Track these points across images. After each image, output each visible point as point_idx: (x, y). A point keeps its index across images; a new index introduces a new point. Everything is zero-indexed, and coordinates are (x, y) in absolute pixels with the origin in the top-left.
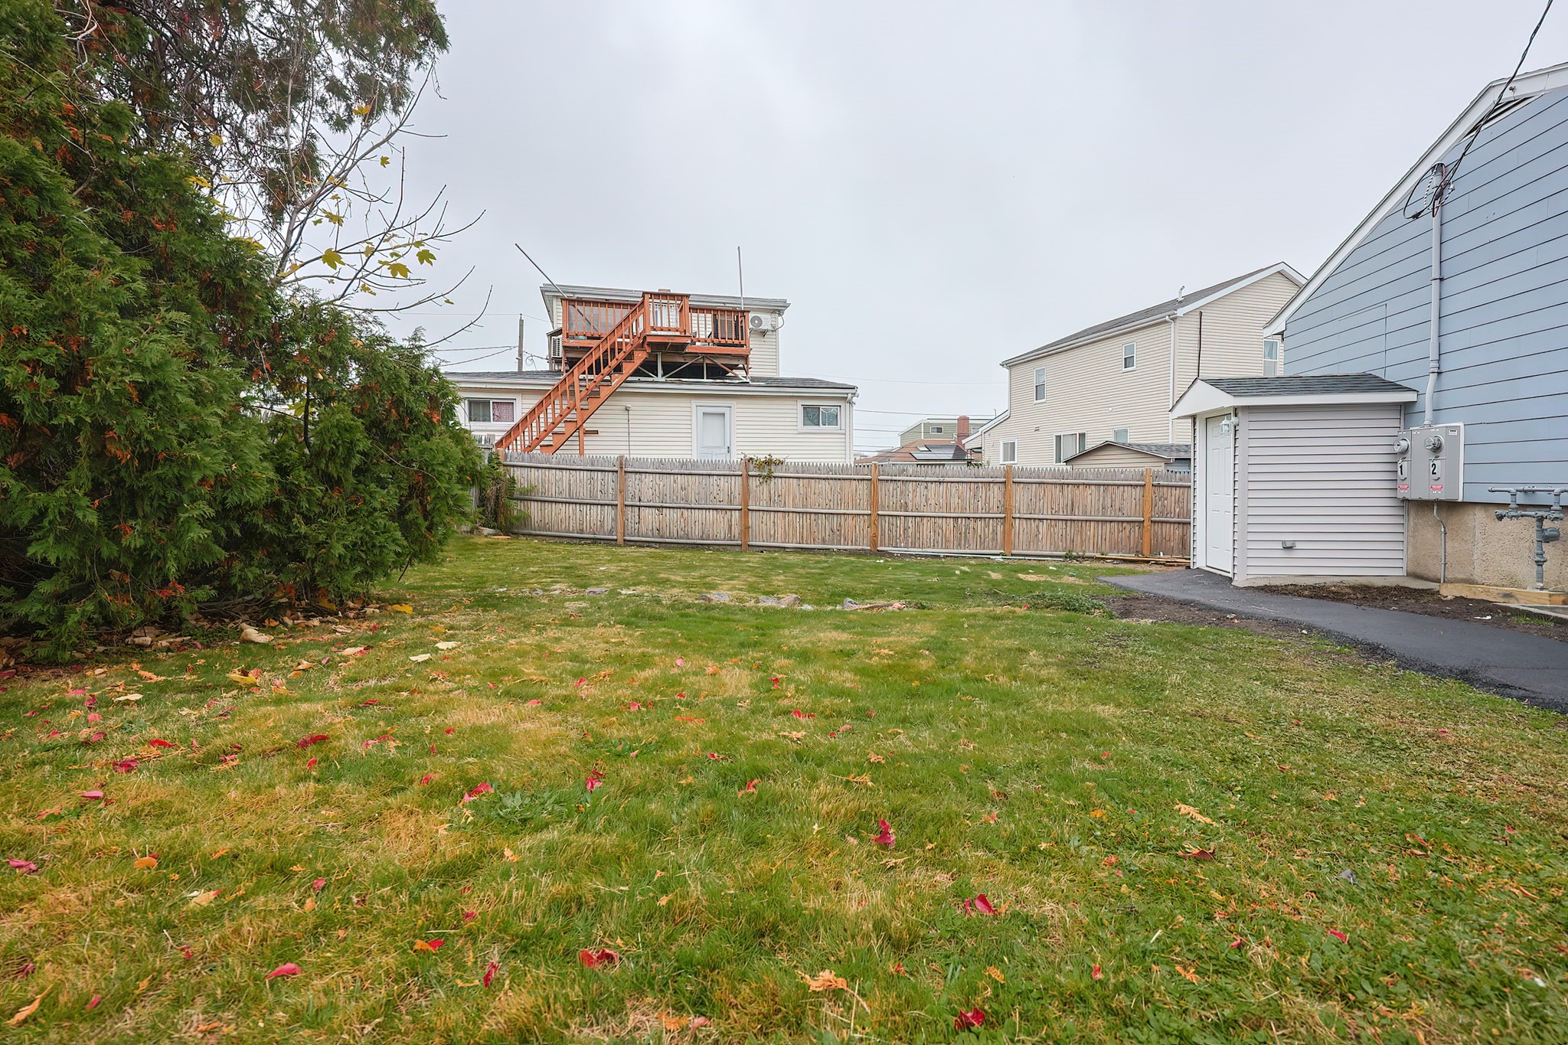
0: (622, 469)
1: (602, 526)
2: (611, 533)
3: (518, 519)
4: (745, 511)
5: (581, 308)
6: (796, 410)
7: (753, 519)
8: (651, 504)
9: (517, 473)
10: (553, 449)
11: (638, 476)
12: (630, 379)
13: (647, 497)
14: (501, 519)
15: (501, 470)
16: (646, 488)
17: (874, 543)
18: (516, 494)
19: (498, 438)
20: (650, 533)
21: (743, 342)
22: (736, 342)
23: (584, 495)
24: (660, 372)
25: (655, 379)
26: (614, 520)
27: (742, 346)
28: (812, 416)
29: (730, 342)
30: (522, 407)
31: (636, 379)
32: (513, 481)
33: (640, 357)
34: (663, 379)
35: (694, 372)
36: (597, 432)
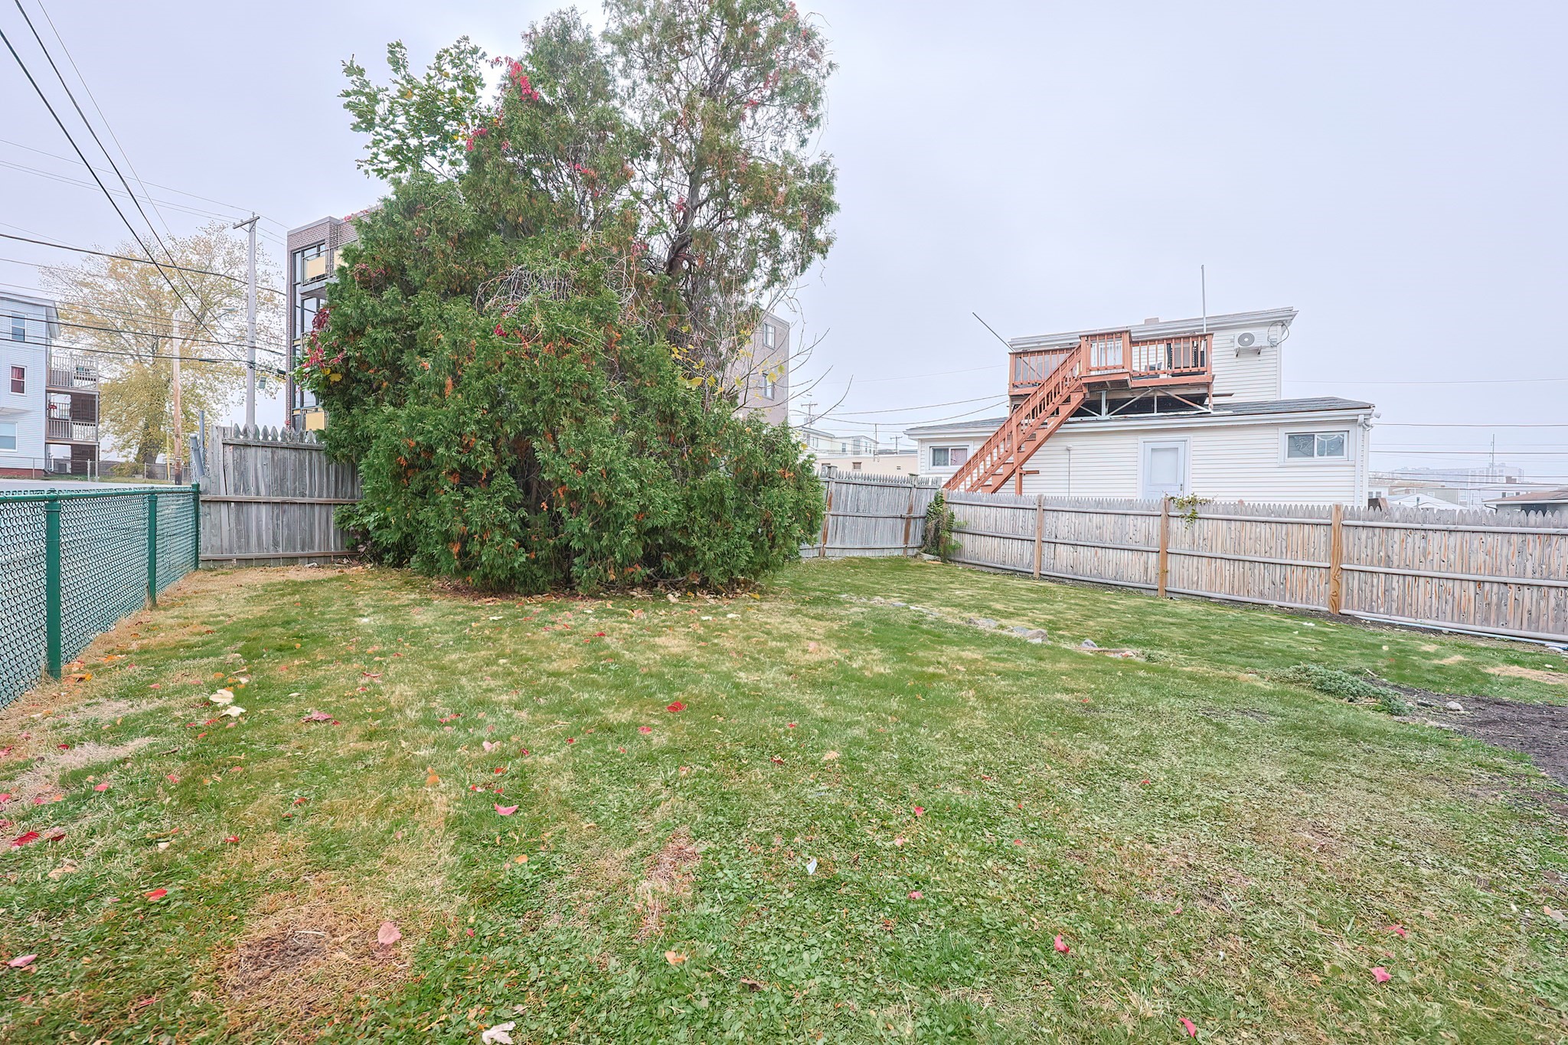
0: (1042, 508)
1: (1022, 559)
2: (1029, 566)
3: (954, 548)
4: (1164, 554)
5: (1026, 359)
6: (1279, 439)
7: (1173, 563)
8: (1066, 541)
9: (956, 509)
10: (992, 489)
11: (1055, 513)
12: (1070, 419)
13: (1063, 533)
14: (941, 548)
15: (944, 505)
16: (1063, 525)
17: (1336, 604)
18: (955, 527)
19: (943, 483)
20: (1064, 569)
21: (1202, 369)
22: (1195, 370)
23: (1007, 530)
24: (1104, 409)
25: (1099, 417)
26: (1032, 554)
27: (1203, 373)
28: (1300, 444)
29: (1186, 370)
30: (973, 449)
31: (1079, 419)
32: (952, 515)
33: (1077, 399)
34: (1108, 417)
35: (1143, 406)
36: (1038, 472)
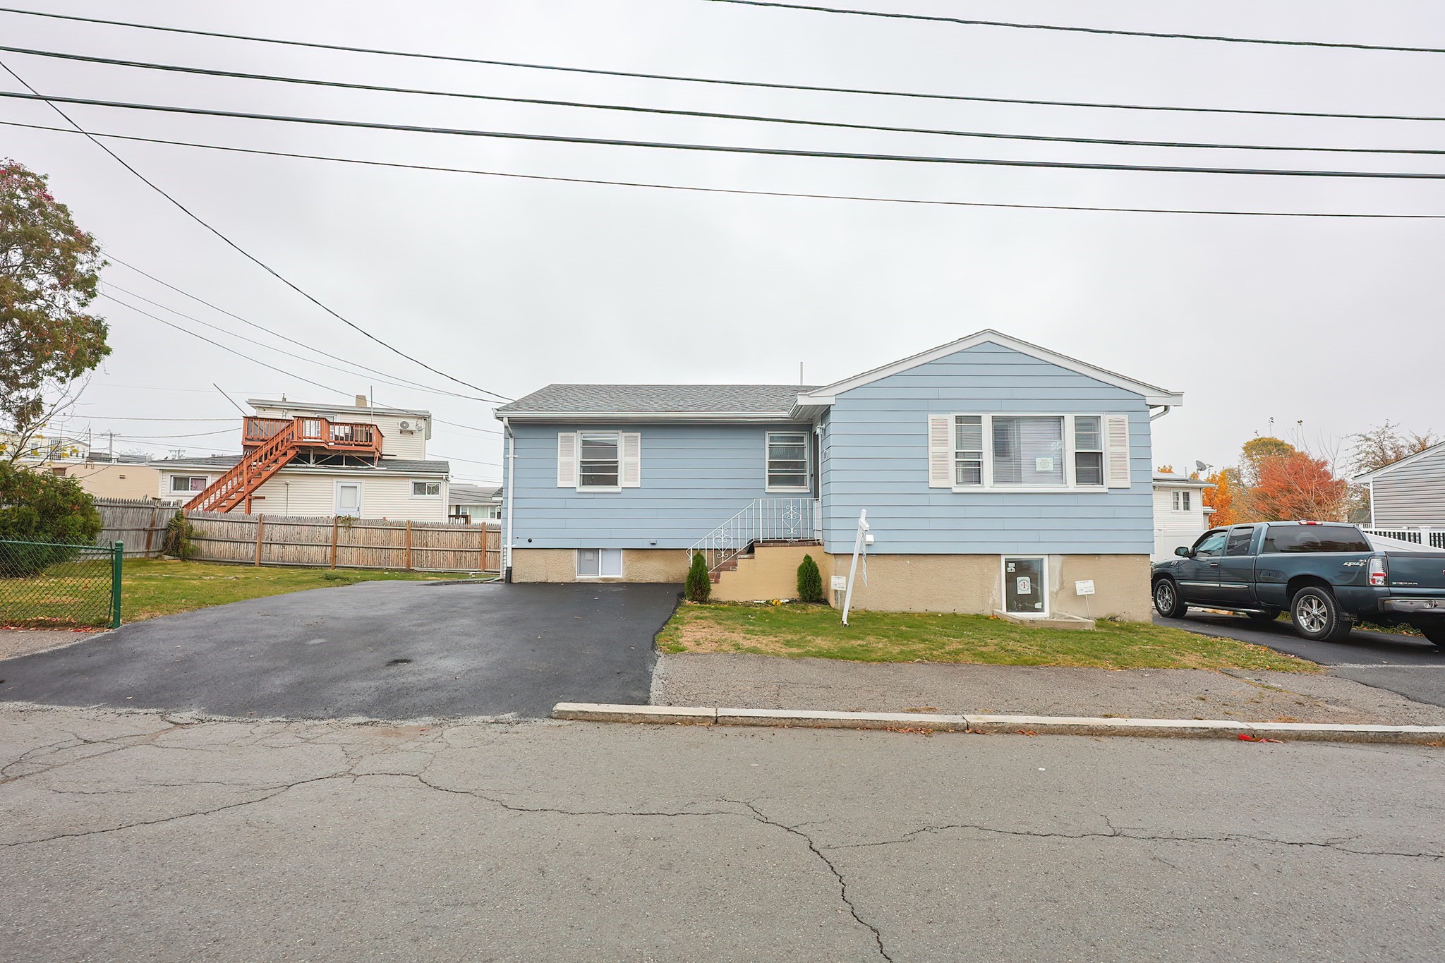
0: (262, 521)
1: (247, 555)
2: (252, 559)
3: (192, 551)
4: (335, 547)
5: (257, 422)
6: (410, 485)
7: (339, 551)
8: (278, 542)
9: (195, 523)
10: (226, 509)
11: (271, 526)
12: (288, 465)
13: (276, 538)
14: (181, 551)
15: (184, 521)
16: (276, 532)
18: (193, 536)
19: (184, 504)
20: (276, 559)
21: (371, 444)
22: (366, 443)
23: (236, 536)
24: (312, 461)
25: (308, 465)
26: (254, 551)
27: (371, 446)
28: (420, 488)
29: (361, 443)
30: (211, 481)
31: (294, 465)
32: (191, 528)
33: (291, 454)
34: (314, 466)
35: (336, 460)
36: (264, 498)
